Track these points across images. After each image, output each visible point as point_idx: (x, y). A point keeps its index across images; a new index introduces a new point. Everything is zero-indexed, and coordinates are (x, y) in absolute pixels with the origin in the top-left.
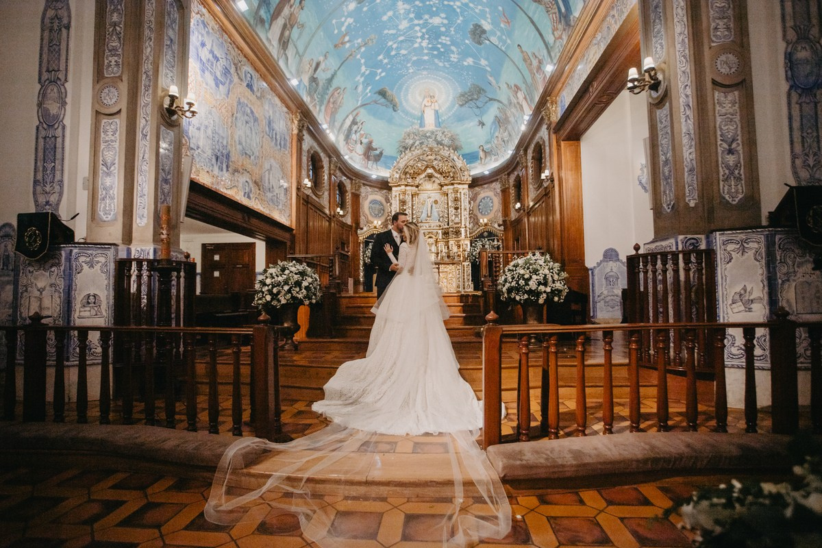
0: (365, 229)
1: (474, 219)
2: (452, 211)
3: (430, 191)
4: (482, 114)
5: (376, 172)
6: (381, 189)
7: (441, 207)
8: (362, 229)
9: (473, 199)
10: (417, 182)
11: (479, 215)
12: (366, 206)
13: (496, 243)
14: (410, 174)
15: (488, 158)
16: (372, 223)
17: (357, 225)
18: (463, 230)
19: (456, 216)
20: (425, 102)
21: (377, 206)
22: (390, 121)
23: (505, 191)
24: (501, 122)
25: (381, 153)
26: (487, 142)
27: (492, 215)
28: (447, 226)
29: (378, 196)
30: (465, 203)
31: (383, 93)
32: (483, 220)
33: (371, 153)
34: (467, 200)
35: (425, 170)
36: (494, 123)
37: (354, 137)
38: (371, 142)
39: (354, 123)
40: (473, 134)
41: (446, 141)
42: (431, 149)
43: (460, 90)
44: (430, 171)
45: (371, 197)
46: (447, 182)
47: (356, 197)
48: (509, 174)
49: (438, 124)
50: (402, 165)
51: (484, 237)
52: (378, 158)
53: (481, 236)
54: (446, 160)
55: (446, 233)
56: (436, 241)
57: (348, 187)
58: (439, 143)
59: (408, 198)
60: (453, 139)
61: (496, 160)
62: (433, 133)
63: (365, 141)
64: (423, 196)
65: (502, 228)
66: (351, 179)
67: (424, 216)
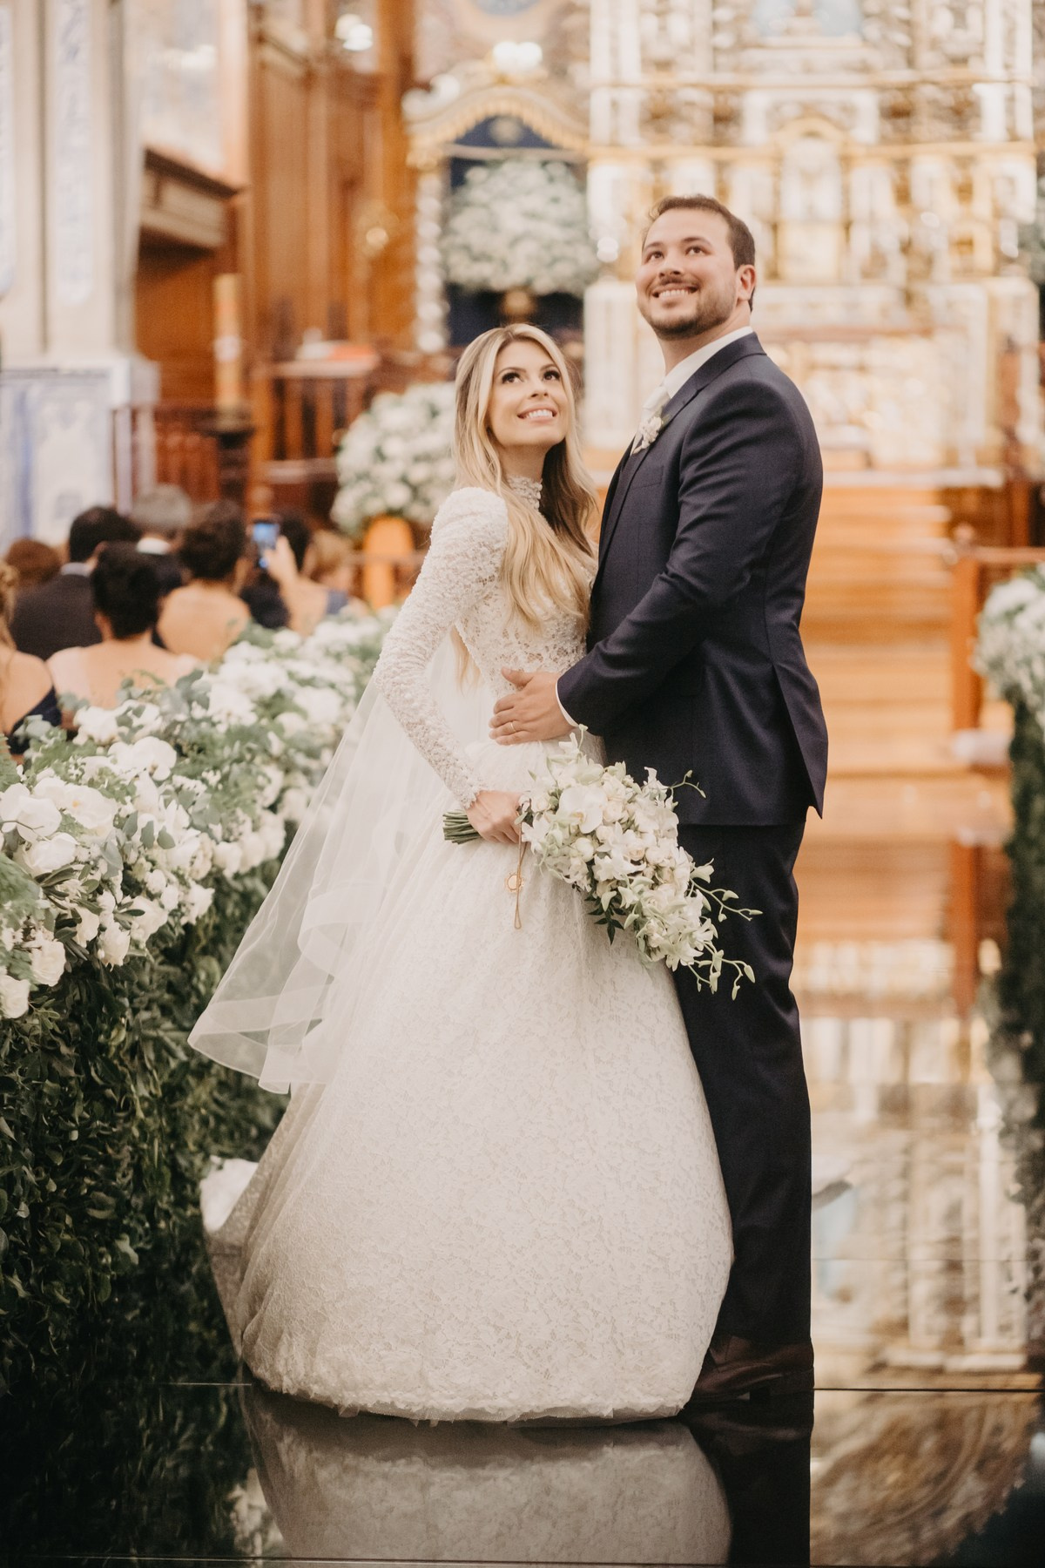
0: (448, 87)
8: (427, 87)
16: (480, 52)
17: (403, 66)
18: (990, 98)
19: (959, 15)
28: (903, 75)
55: (898, 114)
56: (846, 162)
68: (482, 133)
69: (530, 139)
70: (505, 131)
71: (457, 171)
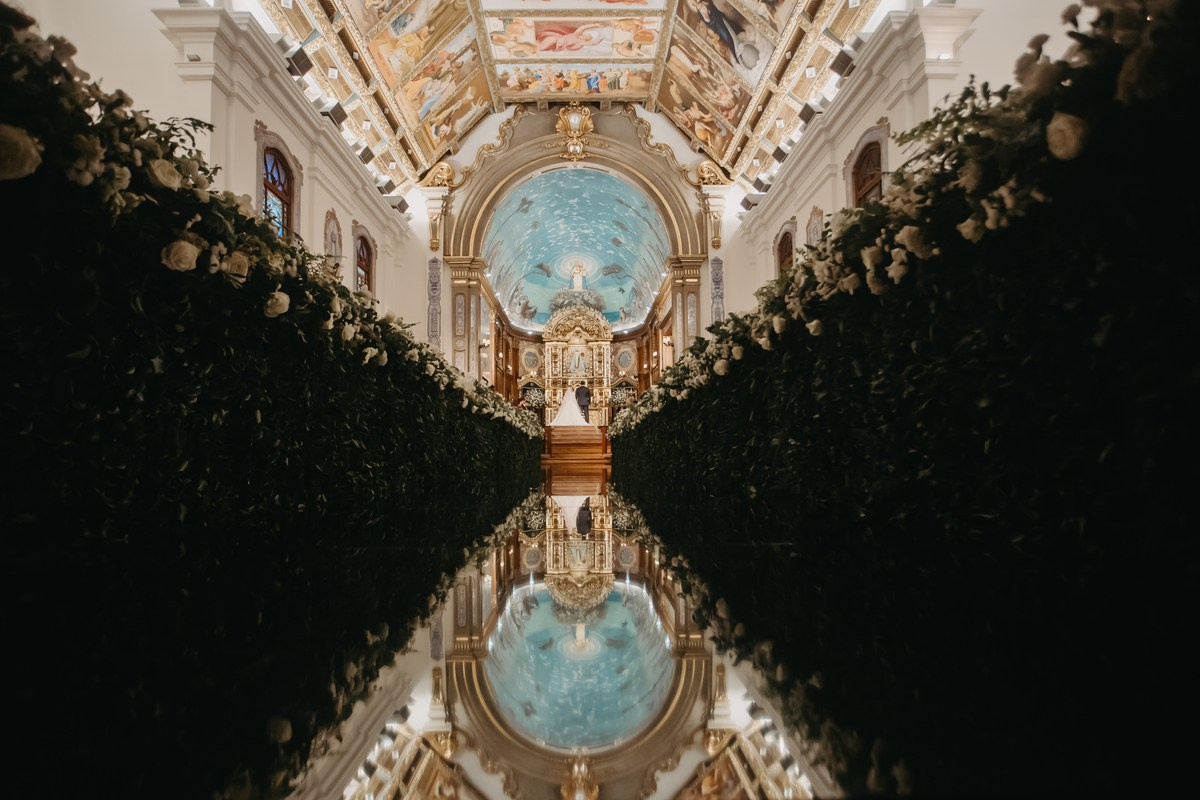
0: (523, 378)
1: (615, 370)
2: (596, 364)
3: (577, 345)
4: (622, 284)
5: (532, 328)
6: (535, 342)
7: (587, 359)
8: (520, 378)
9: (614, 353)
10: (567, 337)
11: (620, 367)
12: (523, 357)
13: (631, 392)
14: (562, 331)
15: (627, 319)
16: (528, 373)
17: (517, 376)
18: (605, 380)
19: (600, 368)
20: (575, 270)
21: (531, 358)
22: (544, 285)
23: (639, 349)
24: (636, 292)
25: (535, 311)
26: (627, 306)
27: (629, 368)
28: (592, 377)
29: (532, 349)
30: (607, 357)
31: (540, 266)
32: (622, 373)
33: (528, 312)
34: (610, 354)
35: (574, 328)
36: (631, 292)
37: (515, 300)
38: (527, 303)
39: (516, 290)
40: (614, 299)
41: (592, 301)
42: (579, 310)
43: (604, 265)
44: (578, 329)
45: (527, 350)
46: (593, 338)
47: (516, 351)
48: (642, 336)
49: (585, 286)
50: (554, 324)
51: (622, 387)
52: (532, 315)
53: (620, 386)
54: (589, 319)
57: (510, 342)
58: (587, 303)
59: (559, 352)
60: (598, 299)
61: (634, 321)
62: (580, 293)
63: (522, 302)
64: (572, 349)
65: (637, 379)
66: (512, 337)
67: (572, 367)
68: (528, 385)
69: (535, 386)
70: (532, 385)
71: (524, 391)
